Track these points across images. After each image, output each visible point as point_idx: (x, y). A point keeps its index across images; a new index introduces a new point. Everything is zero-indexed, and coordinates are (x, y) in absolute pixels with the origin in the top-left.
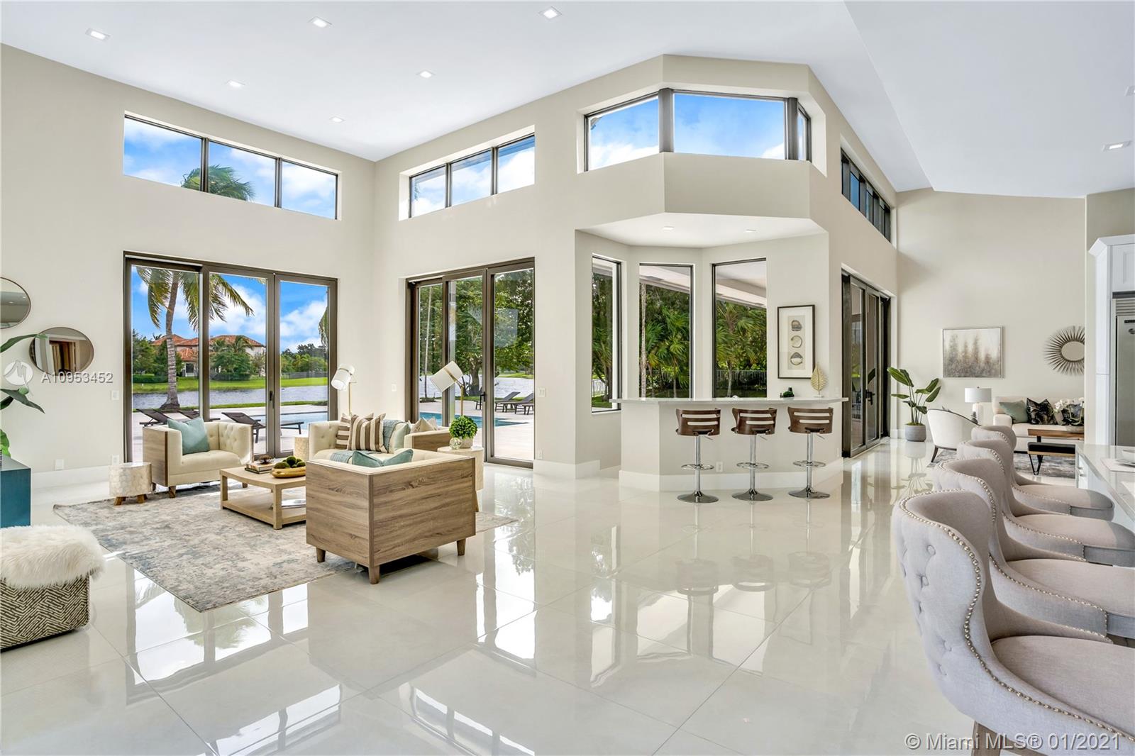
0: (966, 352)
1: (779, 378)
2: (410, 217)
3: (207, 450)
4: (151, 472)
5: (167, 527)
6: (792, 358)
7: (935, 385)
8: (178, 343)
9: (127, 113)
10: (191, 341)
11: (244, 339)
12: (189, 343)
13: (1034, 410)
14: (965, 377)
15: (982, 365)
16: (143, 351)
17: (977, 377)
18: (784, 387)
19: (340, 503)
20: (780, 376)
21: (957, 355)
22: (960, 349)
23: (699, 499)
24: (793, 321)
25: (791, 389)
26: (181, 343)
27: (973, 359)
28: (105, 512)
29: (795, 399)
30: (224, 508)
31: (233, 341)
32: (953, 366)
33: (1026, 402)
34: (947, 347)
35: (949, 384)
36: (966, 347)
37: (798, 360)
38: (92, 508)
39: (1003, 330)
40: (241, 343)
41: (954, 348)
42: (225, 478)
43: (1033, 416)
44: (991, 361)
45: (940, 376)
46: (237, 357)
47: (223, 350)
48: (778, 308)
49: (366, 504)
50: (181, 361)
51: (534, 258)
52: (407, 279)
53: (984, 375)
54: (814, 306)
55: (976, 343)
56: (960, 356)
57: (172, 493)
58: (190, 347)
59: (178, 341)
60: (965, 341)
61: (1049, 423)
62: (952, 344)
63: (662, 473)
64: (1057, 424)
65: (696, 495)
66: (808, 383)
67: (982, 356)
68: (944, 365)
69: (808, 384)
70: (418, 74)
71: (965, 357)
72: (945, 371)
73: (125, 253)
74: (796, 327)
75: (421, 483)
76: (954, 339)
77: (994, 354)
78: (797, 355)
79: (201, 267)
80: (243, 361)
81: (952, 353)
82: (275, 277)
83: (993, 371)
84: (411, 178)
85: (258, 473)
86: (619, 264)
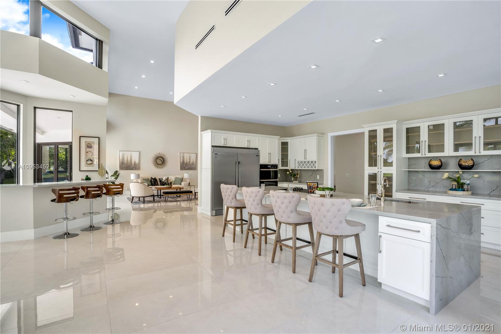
0: (127, 160)
1: (80, 171)
6: (87, 161)
7: (116, 173)
13: (153, 181)
14: (127, 170)
15: (133, 165)
17: (131, 170)
18: (84, 176)
20: (81, 170)
21: (124, 161)
22: (126, 159)
23: (67, 236)
24: (88, 144)
25: (87, 176)
27: (130, 163)
29: (91, 181)
32: (123, 166)
33: (150, 179)
34: (121, 158)
35: (122, 173)
36: (128, 158)
37: (90, 162)
39: (140, 152)
41: (123, 158)
43: (153, 183)
44: (136, 164)
45: (118, 170)
53: (134, 169)
54: (99, 138)
55: (131, 157)
56: (125, 162)
60: (127, 156)
61: (157, 185)
62: (122, 157)
63: (34, 228)
64: (158, 185)
65: (65, 235)
67: (133, 162)
68: (120, 165)
69: (96, 173)
71: (127, 162)
72: (120, 168)
76: (123, 155)
77: (137, 161)
78: (90, 160)
81: (122, 160)
83: (137, 168)
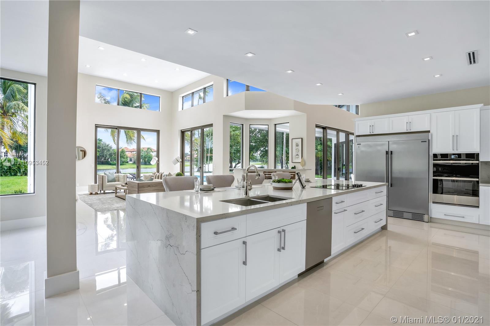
2: (183, 109)
3: (115, 182)
4: (99, 186)
5: (100, 199)
8: (127, 151)
9: (96, 84)
10: (132, 150)
11: (150, 149)
12: (131, 151)
16: (115, 153)
18: (293, 165)
19: (133, 190)
20: (293, 162)
24: (296, 143)
26: (128, 150)
28: (87, 196)
30: (116, 196)
31: (146, 150)
37: (298, 156)
38: (84, 195)
40: (149, 150)
42: (116, 188)
46: (147, 156)
47: (143, 153)
48: (292, 139)
49: (137, 190)
50: (127, 157)
51: (212, 124)
52: (181, 130)
54: (302, 139)
57: (104, 193)
58: (131, 152)
59: (127, 150)
66: (300, 164)
70: (175, 69)
73: (95, 125)
74: (297, 145)
75: (153, 186)
78: (297, 155)
79: (117, 128)
80: (150, 157)
82: (139, 130)
84: (183, 97)
85: (124, 186)
86: (242, 125)
